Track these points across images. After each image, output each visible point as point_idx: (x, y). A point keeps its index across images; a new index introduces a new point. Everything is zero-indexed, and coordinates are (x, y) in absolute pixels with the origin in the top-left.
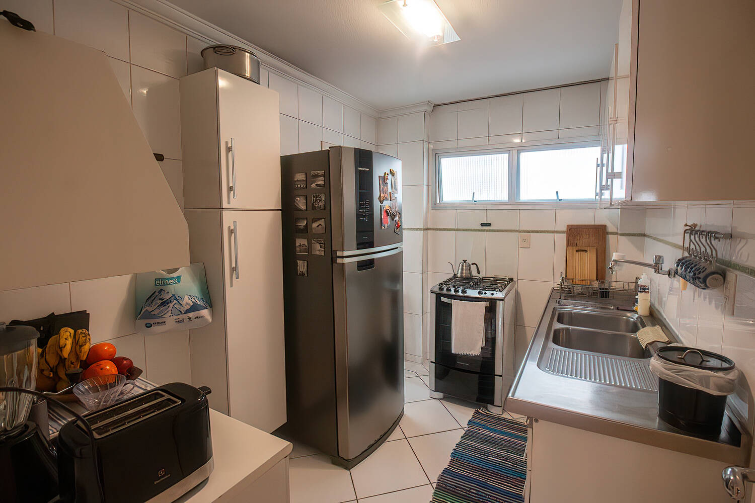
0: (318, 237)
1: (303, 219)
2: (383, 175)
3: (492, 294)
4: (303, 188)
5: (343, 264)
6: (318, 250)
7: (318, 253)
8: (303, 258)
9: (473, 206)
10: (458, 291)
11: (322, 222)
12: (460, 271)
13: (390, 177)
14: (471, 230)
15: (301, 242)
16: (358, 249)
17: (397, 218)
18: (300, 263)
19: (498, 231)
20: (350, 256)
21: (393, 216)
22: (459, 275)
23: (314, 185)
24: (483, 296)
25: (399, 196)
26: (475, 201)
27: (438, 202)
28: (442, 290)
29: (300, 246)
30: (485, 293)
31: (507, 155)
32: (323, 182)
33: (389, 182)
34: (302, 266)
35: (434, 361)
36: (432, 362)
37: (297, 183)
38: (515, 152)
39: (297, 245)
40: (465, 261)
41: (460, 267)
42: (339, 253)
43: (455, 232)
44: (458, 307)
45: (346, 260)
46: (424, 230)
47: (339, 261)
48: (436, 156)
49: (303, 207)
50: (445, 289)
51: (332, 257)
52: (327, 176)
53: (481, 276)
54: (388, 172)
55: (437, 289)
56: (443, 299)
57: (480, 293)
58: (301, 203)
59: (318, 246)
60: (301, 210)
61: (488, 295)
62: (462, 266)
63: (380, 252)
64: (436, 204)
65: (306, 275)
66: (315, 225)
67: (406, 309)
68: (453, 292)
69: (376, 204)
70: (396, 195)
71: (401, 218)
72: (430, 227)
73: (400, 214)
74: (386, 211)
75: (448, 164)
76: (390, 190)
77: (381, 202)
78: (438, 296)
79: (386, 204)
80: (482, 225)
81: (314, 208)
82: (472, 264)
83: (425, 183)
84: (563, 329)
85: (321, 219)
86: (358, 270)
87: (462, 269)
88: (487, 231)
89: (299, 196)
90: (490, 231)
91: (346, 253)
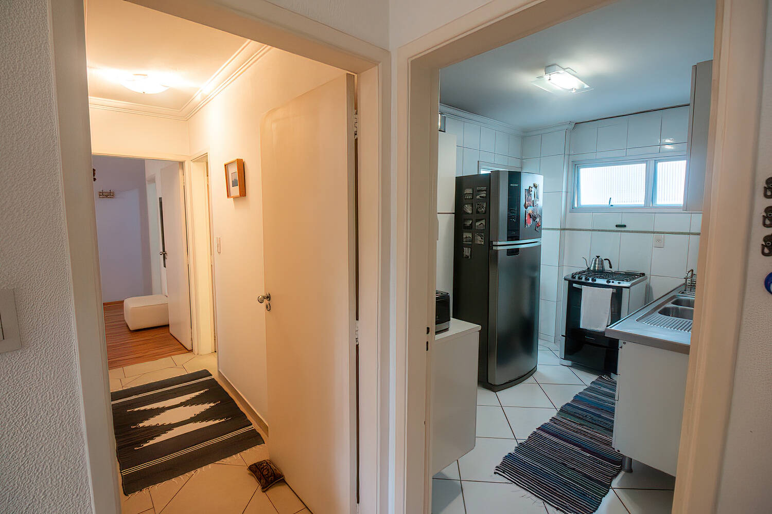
0: (480, 232)
1: (470, 219)
2: (528, 188)
3: (619, 283)
4: (471, 199)
5: (497, 251)
6: (479, 240)
7: (479, 243)
8: (468, 246)
9: (610, 209)
10: (588, 280)
11: (483, 222)
12: (593, 265)
13: (533, 189)
14: (606, 231)
15: (467, 235)
16: (508, 241)
17: (538, 220)
18: (466, 249)
19: (632, 232)
20: (502, 245)
21: (534, 218)
22: (592, 268)
23: (478, 197)
24: (611, 284)
25: (540, 203)
26: (611, 206)
27: (576, 206)
28: (575, 278)
29: (466, 238)
30: (613, 282)
31: (645, 164)
32: (485, 195)
33: (532, 193)
34: (467, 252)
35: (565, 335)
36: (562, 336)
37: (466, 195)
38: (652, 163)
39: (464, 237)
40: (598, 257)
41: (593, 262)
42: (494, 243)
43: (590, 232)
44: (586, 291)
45: (499, 248)
46: (561, 229)
47: (494, 248)
48: (575, 166)
49: (470, 212)
50: (577, 278)
51: (490, 245)
52: (488, 191)
53: (614, 270)
54: (532, 185)
55: (570, 278)
56: (575, 285)
57: (608, 282)
58: (468, 209)
59: (479, 238)
60: (468, 213)
61: (616, 283)
62: (596, 261)
63: (523, 244)
64: (573, 208)
65: (470, 258)
66: (478, 224)
67: (542, 296)
68: (583, 280)
69: (523, 209)
70: (537, 203)
71: (541, 219)
72: (567, 227)
73: (540, 217)
74: (530, 215)
75: (585, 173)
76: (533, 199)
77: (526, 208)
78: (571, 283)
79: (530, 210)
80: (617, 226)
81: (478, 212)
82: (605, 260)
83: (564, 190)
84: (673, 308)
85: (482, 219)
86: (508, 255)
87: (595, 263)
88: (621, 231)
89: (467, 204)
90: (625, 231)
91: (499, 243)
